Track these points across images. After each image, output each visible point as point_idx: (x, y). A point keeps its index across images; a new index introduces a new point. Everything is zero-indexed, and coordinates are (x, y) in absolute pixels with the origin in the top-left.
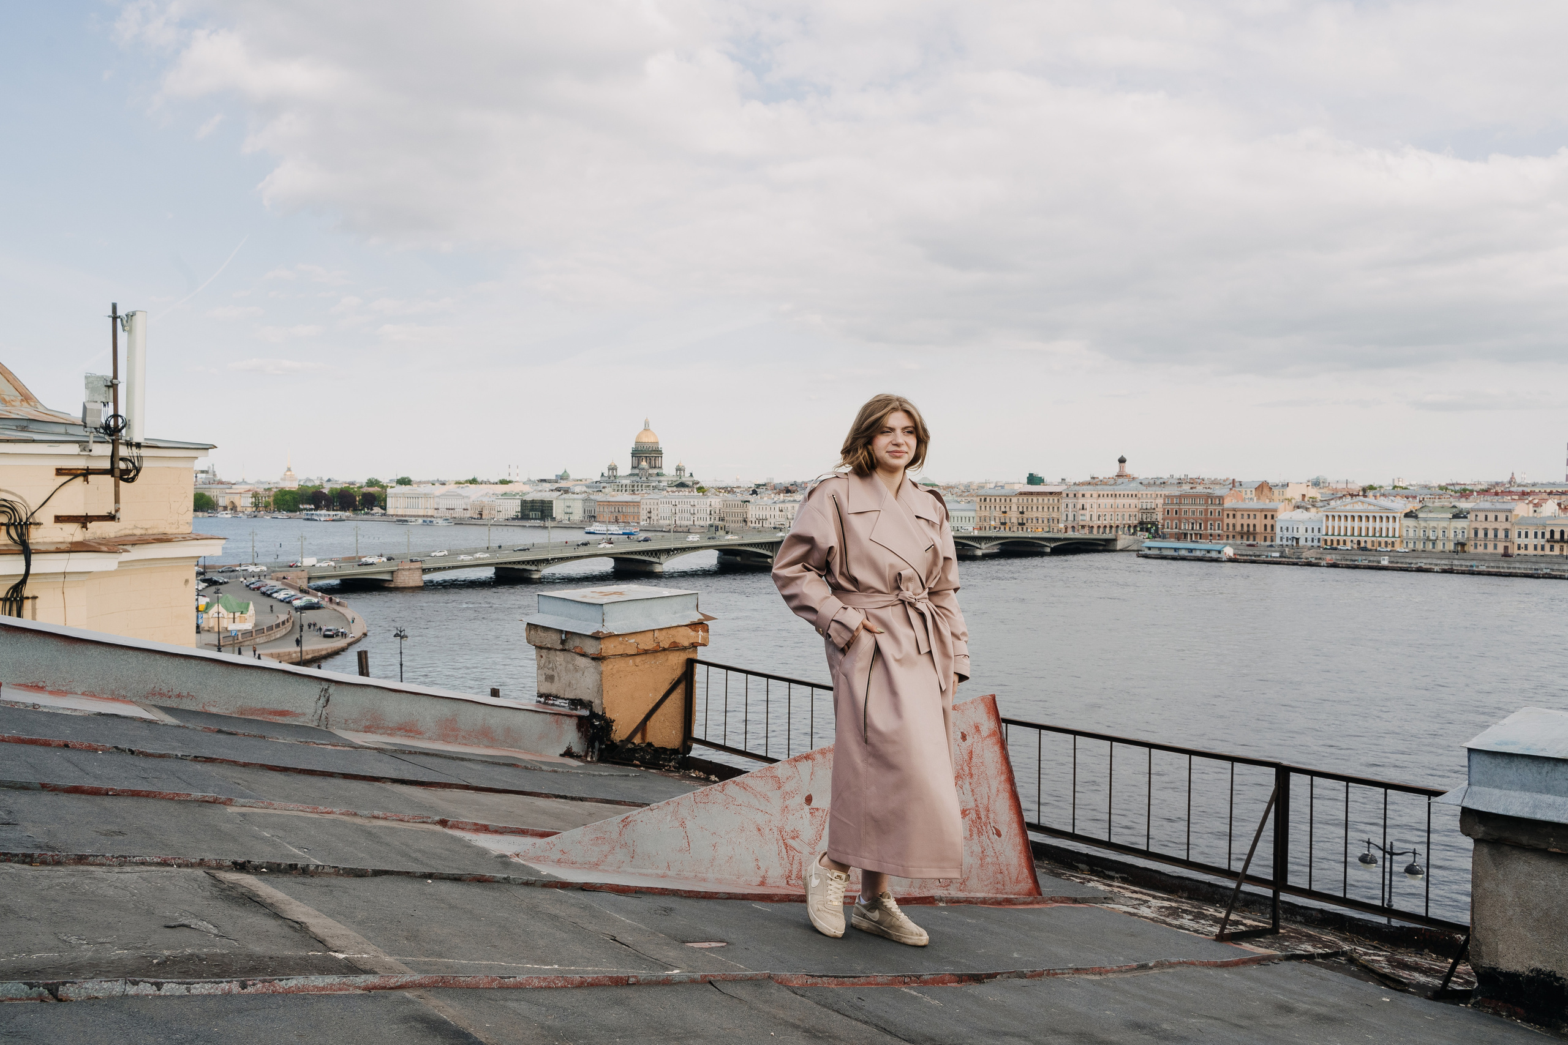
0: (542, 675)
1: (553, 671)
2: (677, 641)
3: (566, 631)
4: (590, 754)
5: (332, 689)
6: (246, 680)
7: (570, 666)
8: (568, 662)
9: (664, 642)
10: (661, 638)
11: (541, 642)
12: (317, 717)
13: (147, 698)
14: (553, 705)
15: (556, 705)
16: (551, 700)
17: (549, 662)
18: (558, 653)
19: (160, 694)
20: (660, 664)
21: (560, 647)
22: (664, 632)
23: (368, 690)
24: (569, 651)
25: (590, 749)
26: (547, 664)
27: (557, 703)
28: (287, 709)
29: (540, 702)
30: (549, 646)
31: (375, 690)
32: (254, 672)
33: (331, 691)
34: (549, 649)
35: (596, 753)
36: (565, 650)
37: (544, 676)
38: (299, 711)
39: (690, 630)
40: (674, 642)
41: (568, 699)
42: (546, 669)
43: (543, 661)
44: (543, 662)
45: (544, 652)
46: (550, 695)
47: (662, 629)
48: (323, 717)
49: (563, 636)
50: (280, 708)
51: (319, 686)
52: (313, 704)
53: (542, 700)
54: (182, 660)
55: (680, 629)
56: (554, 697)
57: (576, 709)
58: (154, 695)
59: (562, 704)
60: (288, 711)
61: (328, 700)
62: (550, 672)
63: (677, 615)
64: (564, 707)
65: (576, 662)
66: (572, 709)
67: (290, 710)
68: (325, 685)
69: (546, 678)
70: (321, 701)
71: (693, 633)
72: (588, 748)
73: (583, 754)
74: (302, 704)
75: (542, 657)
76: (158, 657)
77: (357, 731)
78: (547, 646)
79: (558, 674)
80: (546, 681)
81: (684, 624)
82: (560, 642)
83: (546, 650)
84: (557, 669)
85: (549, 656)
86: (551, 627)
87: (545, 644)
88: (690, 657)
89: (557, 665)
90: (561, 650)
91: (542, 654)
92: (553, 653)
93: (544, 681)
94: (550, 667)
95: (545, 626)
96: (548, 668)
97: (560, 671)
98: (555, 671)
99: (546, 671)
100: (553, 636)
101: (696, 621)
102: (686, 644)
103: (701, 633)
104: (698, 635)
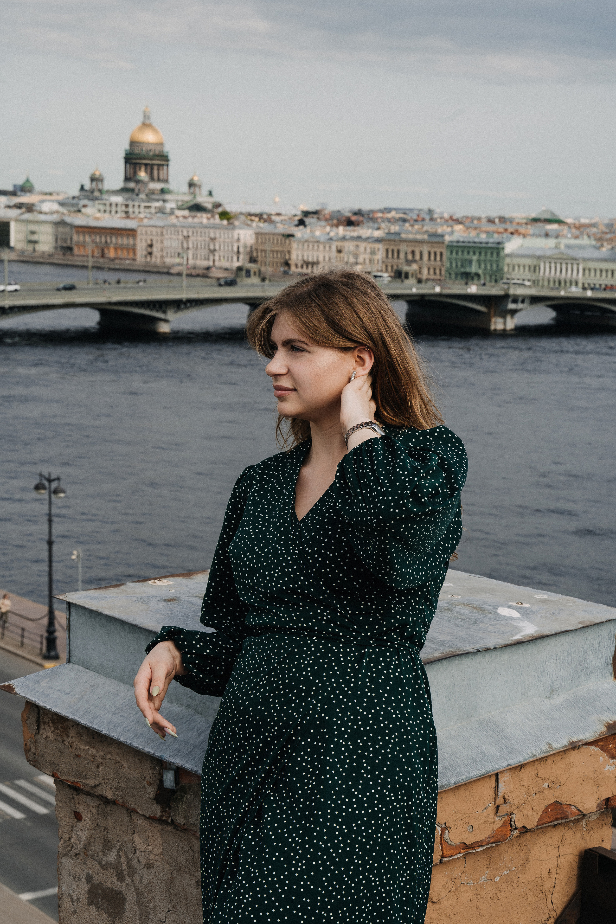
0: (76, 878)
1: (120, 877)
2: (564, 799)
9: (526, 810)
10: (516, 798)
11: (79, 774)
17: (107, 846)
20: (507, 881)
21: (158, 811)
22: (526, 775)
24: (184, 830)
26: (97, 847)
30: (109, 794)
34: (106, 801)
36: (167, 822)
37: (84, 886)
39: (602, 757)
40: (557, 805)
42: (90, 862)
43: (82, 833)
44: (84, 836)
45: (89, 809)
47: (521, 767)
49: (169, 779)
55: (574, 756)
62: (110, 880)
69: (90, 892)
71: (610, 766)
75: (78, 817)
78: (99, 792)
79: (139, 894)
80: (90, 903)
81: (589, 736)
82: (150, 792)
83: (97, 802)
84: (137, 877)
85: (110, 823)
86: (114, 735)
87: (91, 782)
88: (593, 843)
89: (134, 862)
90: (152, 819)
91: (81, 810)
92: (124, 817)
93: (84, 900)
94: (107, 863)
95: (94, 725)
96: (100, 863)
97: (149, 887)
98: (128, 880)
99: (93, 867)
100: (129, 768)
102: (590, 804)
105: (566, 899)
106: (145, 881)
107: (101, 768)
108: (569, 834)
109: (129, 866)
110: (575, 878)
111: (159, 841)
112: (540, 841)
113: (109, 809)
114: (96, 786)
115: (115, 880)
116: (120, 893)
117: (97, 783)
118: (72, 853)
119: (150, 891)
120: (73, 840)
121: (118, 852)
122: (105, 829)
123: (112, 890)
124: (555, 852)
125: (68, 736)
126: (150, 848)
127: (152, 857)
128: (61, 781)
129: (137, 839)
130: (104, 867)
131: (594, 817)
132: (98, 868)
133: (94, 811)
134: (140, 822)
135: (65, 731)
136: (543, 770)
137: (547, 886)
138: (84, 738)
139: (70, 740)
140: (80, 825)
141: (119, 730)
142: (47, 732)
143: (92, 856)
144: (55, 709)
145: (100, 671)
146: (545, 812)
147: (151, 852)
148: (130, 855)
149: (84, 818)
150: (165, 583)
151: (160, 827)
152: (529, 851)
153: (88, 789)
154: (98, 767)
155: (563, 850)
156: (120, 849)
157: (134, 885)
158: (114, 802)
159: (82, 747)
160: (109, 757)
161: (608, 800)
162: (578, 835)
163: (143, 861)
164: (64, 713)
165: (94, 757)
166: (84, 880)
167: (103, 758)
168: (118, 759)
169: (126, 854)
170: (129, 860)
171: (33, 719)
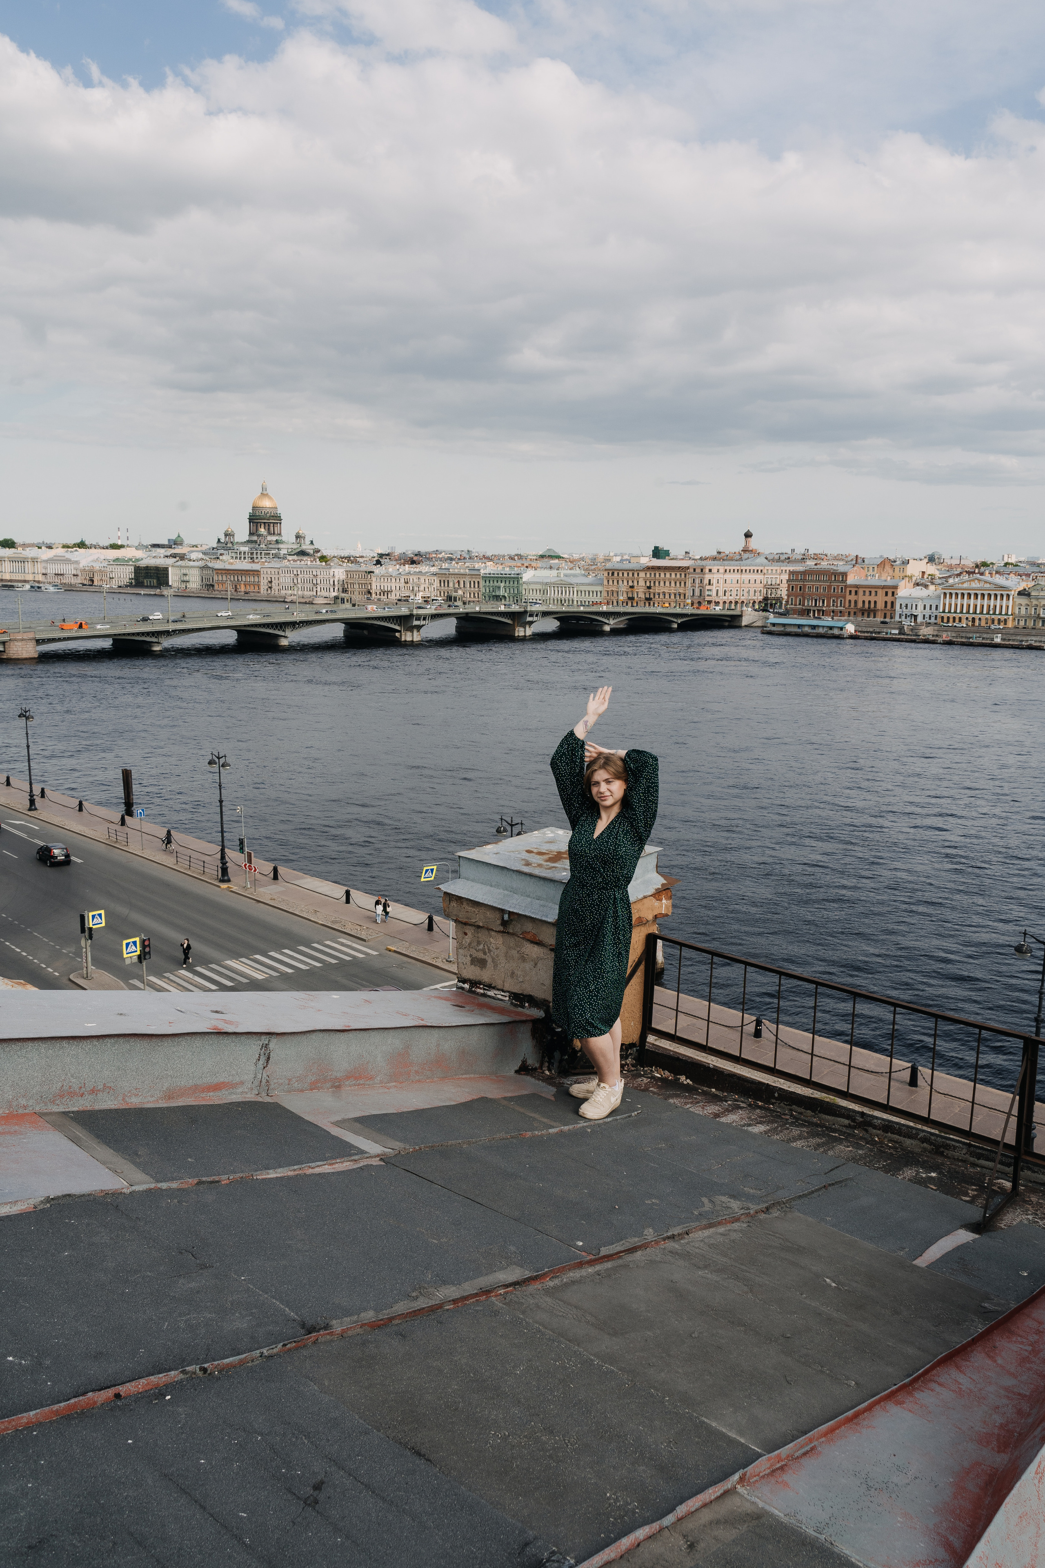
0: (465, 956)
1: (485, 954)
2: (642, 916)
3: (509, 912)
4: (546, 1064)
5: (274, 1044)
6: (173, 1052)
7: (514, 953)
8: (510, 948)
11: (468, 918)
12: (257, 1083)
13: (53, 1102)
14: (484, 995)
15: (490, 997)
16: (481, 989)
17: (479, 943)
18: (493, 933)
19: (69, 1093)
21: (501, 928)
23: (313, 1036)
24: (513, 934)
25: (546, 1059)
26: (474, 944)
27: (491, 993)
28: (222, 1080)
29: (463, 988)
30: (481, 924)
31: (321, 1035)
32: (183, 1041)
33: (272, 1046)
34: (479, 927)
35: (556, 1065)
36: (505, 932)
37: (469, 959)
38: (237, 1079)
39: (654, 900)
41: (508, 992)
42: (471, 949)
43: (468, 939)
44: (468, 941)
45: (470, 931)
46: (480, 983)
48: (264, 1081)
49: (506, 917)
50: (215, 1080)
51: (259, 1042)
52: (253, 1068)
53: (466, 986)
54: (95, 1042)
56: (484, 985)
57: (523, 1007)
58: (62, 1096)
59: (499, 997)
60: (223, 1083)
61: (269, 1058)
62: (480, 955)
64: (502, 1000)
65: (523, 950)
66: (516, 1005)
67: (226, 1080)
68: (264, 1040)
69: (472, 961)
70: (261, 1062)
71: (657, 903)
72: (543, 1057)
73: (537, 1065)
74: (239, 1070)
76: (64, 1043)
77: (302, 1091)
78: (477, 924)
79: (493, 959)
80: (472, 964)
81: (650, 893)
82: (499, 922)
83: (474, 928)
84: (492, 953)
85: (480, 935)
86: (486, 903)
87: (474, 921)
88: (650, 932)
89: (491, 948)
90: (499, 932)
91: (467, 931)
92: (486, 932)
93: (469, 963)
94: (479, 949)
95: (477, 900)
96: (476, 950)
97: (497, 956)
98: (488, 954)
99: (473, 952)
100: (489, 914)
101: (660, 887)
102: (650, 917)
103: (664, 901)
104: (662, 904)
105: (641, 951)
106: (496, 954)
107: (478, 915)
108: (643, 928)
109: (489, 949)
111: (502, 939)
113: (480, 930)
115: (482, 955)
116: (485, 959)
118: (463, 947)
120: (463, 943)
121: (484, 945)
122: (478, 937)
125: (464, 904)
126: (498, 942)
127: (498, 945)
128: (459, 922)
130: (478, 951)
131: (653, 920)
133: (473, 931)
135: (461, 903)
138: (472, 904)
139: (464, 906)
140: (466, 937)
141: (486, 900)
142: (454, 904)
144: (458, 895)
148: (489, 945)
149: (468, 934)
150: (489, 847)
151: (502, 934)
153: (472, 924)
154: (476, 915)
155: (641, 934)
157: (491, 956)
158: (482, 927)
160: (482, 910)
161: (656, 916)
162: (646, 928)
163: (495, 947)
164: (462, 896)
165: (473, 909)
166: (469, 956)
167: (479, 911)
169: (487, 945)
170: (488, 947)
171: (448, 899)
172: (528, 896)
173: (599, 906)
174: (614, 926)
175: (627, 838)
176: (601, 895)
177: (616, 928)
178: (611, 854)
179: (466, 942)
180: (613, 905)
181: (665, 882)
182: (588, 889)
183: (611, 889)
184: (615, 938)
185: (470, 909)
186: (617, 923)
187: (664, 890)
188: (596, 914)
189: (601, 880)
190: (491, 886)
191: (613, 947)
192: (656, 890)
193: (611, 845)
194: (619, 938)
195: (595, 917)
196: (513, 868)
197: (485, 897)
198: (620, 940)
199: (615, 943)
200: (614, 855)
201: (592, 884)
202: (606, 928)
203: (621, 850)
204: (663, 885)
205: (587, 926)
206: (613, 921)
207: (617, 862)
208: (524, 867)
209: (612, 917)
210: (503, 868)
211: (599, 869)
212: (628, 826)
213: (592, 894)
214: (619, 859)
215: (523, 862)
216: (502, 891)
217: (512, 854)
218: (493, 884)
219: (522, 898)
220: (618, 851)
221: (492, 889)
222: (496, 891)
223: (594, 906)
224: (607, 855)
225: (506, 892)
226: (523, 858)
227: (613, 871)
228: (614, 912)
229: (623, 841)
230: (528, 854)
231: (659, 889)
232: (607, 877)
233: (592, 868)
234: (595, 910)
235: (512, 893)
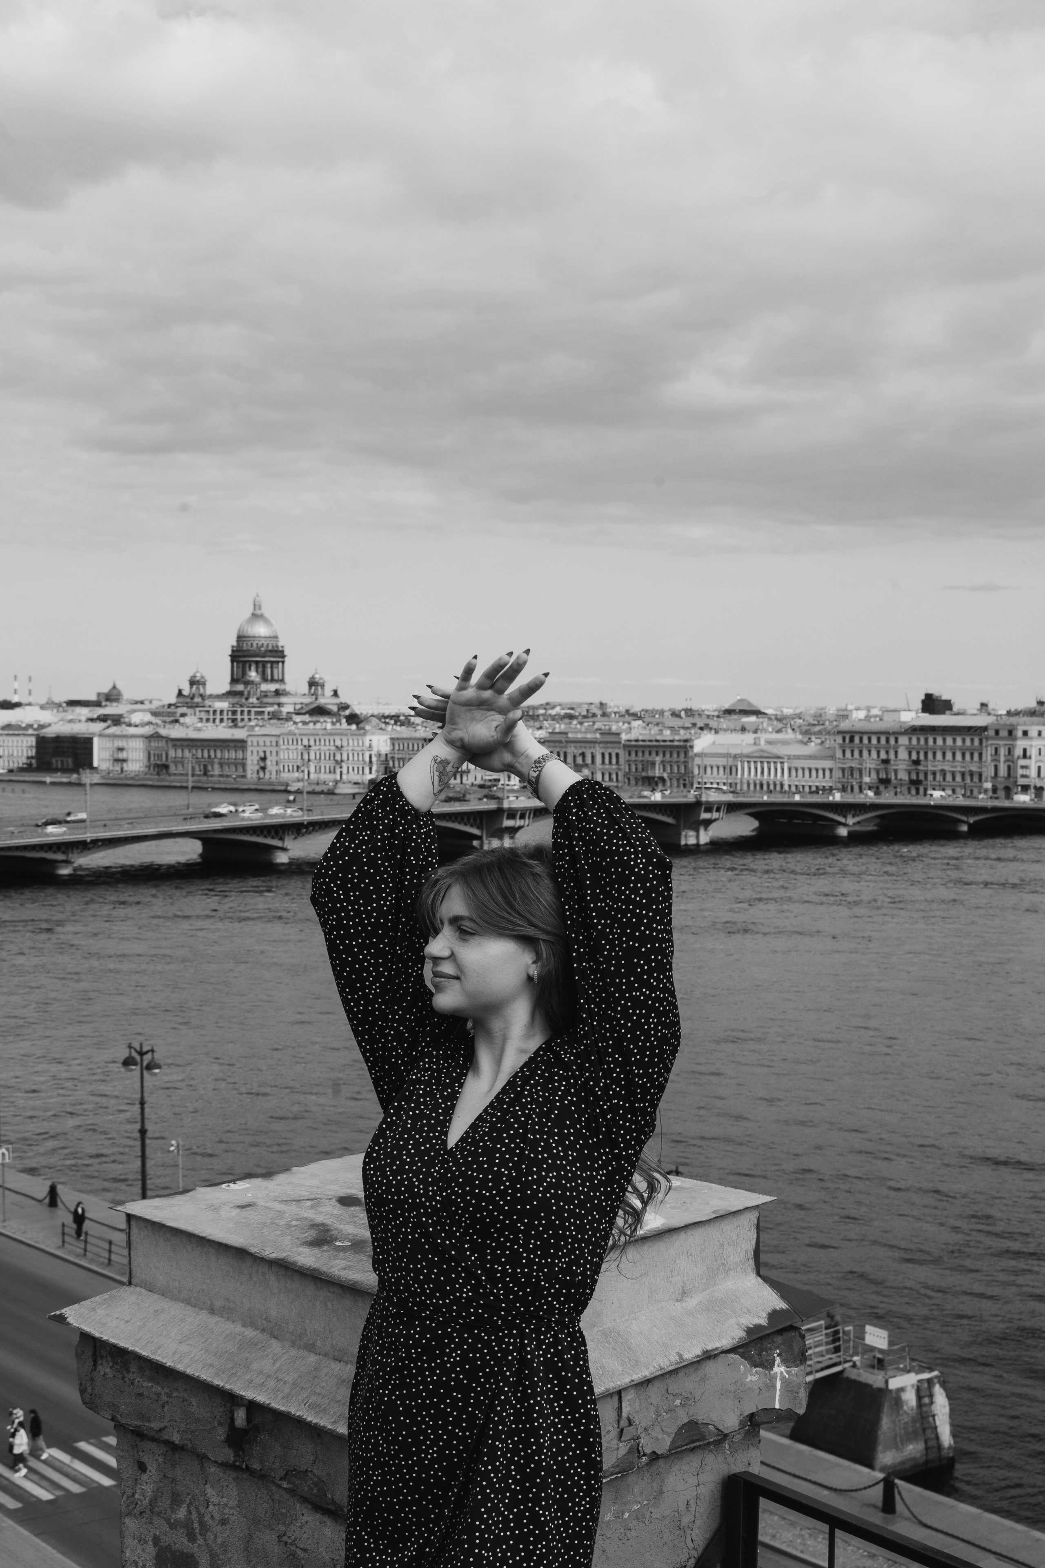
0: (142, 1541)
1: (192, 1538)
2: (701, 1418)
3: (252, 1399)
7: (267, 1539)
9: (656, 1433)
10: (643, 1419)
11: (142, 1417)
17: (176, 1500)
20: (638, 1517)
21: (228, 1455)
22: (655, 1391)
24: (262, 1477)
26: (164, 1503)
30: (176, 1438)
34: (174, 1447)
37: (151, 1549)
39: (743, 1366)
40: (693, 1425)
42: (157, 1521)
43: (147, 1487)
44: (149, 1489)
47: (647, 1382)
49: (241, 1419)
55: (710, 1367)
62: (181, 1541)
63: (691, 1303)
69: (158, 1557)
71: (753, 1377)
75: (142, 1467)
78: (165, 1436)
79: (213, 1556)
81: (726, 1342)
83: (163, 1449)
84: (210, 1535)
85: (178, 1473)
86: (180, 1367)
87: (156, 1425)
88: (738, 1468)
89: (207, 1518)
90: (225, 1465)
91: (145, 1459)
92: (194, 1465)
94: (176, 1520)
96: (168, 1521)
97: (225, 1547)
98: (200, 1540)
99: (160, 1527)
100: (198, 1407)
101: (763, 1322)
102: (731, 1421)
103: (779, 1369)
104: (773, 1378)
105: (708, 1536)
106: (219, 1540)
107: (166, 1407)
108: (710, 1458)
109: (202, 1523)
110: (718, 1509)
111: (234, 1492)
112: (675, 1468)
113: (177, 1456)
114: (161, 1430)
115: (185, 1540)
116: (192, 1556)
117: (162, 1425)
118: (137, 1511)
119: (225, 1551)
120: (137, 1496)
121: (188, 1507)
122: (174, 1480)
123: (183, 1553)
124: (693, 1481)
125: (128, 1372)
126: (225, 1500)
127: (227, 1511)
128: (122, 1425)
129: (209, 1491)
130: (173, 1525)
131: (738, 1437)
132: (166, 1527)
133: (160, 1460)
134: (212, 1470)
135: (126, 1367)
136: (674, 1385)
137: (685, 1520)
138: (147, 1373)
139: (131, 1376)
140: (145, 1477)
141: (186, 1361)
142: (105, 1368)
143: (159, 1514)
144: (113, 1341)
145: (164, 1293)
146: (678, 1433)
147: (226, 1505)
148: (202, 1510)
149: (149, 1468)
151: (235, 1475)
152: (662, 1481)
153: (153, 1434)
154: (163, 1407)
155: (703, 1478)
156: (190, 1504)
157: (207, 1545)
158: (182, 1448)
159: (145, 1384)
160: (175, 1394)
161: (752, 1416)
162: (720, 1458)
163: (217, 1516)
164: (122, 1344)
165: (158, 1394)
166: (150, 1543)
167: (169, 1396)
168: (186, 1396)
169: (197, 1508)
170: (201, 1516)
171: (89, 1353)
172: (311, 1348)
173: (466, 1390)
174: (520, 1469)
175: (563, 1137)
176: (473, 1348)
177: (526, 1477)
178: (503, 1194)
179: (143, 1494)
180: (514, 1386)
181: (781, 1305)
182: (425, 1329)
183: (510, 1326)
184: (520, 1516)
185: (146, 1385)
186: (529, 1459)
187: (780, 1332)
188: (457, 1423)
189: (467, 1293)
190: (212, 1311)
191: (516, 1551)
192: (749, 1331)
193: (504, 1163)
194: (534, 1518)
195: (452, 1435)
196: (270, 1252)
197: (183, 1348)
198: (541, 1526)
199: (523, 1538)
200: (515, 1201)
201: (437, 1308)
202: (485, 1475)
203: (539, 1182)
204: (774, 1315)
205: (426, 1469)
206: (515, 1451)
207: (530, 1226)
208: (306, 1250)
209: (511, 1434)
210: (241, 1253)
211: (461, 1251)
212: (567, 1093)
213: (442, 1346)
214: (533, 1214)
215: (312, 1234)
216: (238, 1328)
217: (292, 1210)
218: (218, 1304)
219: (293, 1352)
220: (528, 1185)
221: (213, 1320)
222: (223, 1327)
223: (449, 1390)
224: (491, 1200)
225: (250, 1333)
226: (320, 1219)
227: (515, 1260)
228: (517, 1414)
229: (547, 1148)
230: (338, 1210)
231: (758, 1327)
232: (493, 1281)
233: (435, 1248)
234: (453, 1405)
235: (266, 1336)
